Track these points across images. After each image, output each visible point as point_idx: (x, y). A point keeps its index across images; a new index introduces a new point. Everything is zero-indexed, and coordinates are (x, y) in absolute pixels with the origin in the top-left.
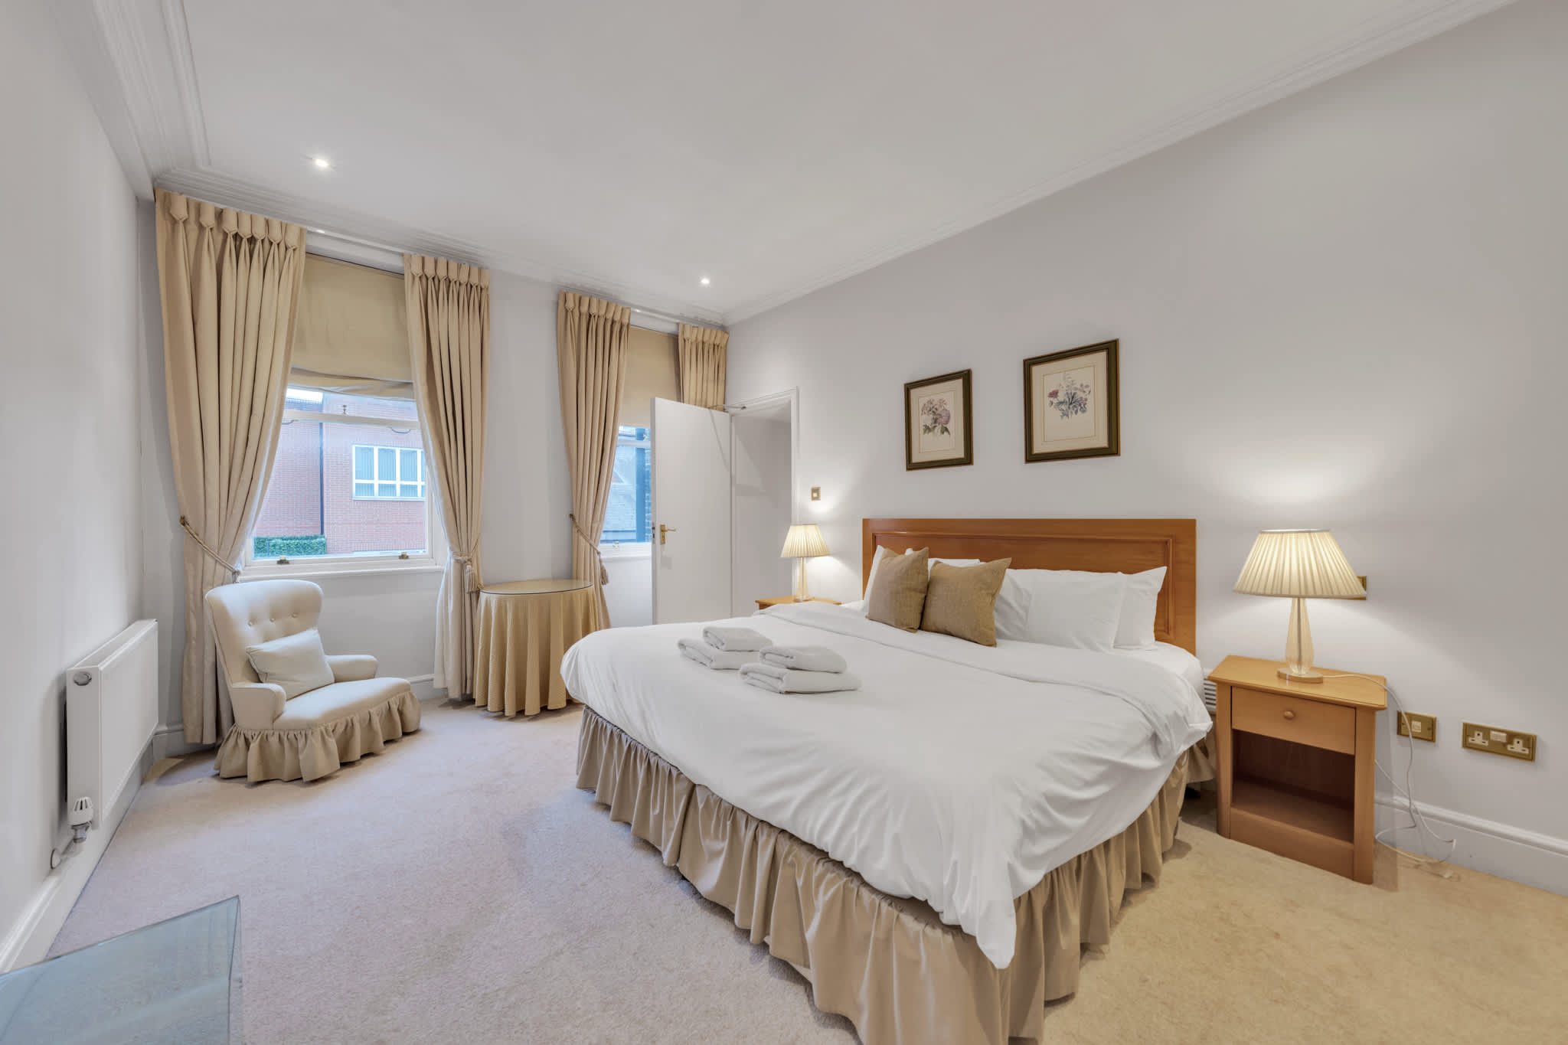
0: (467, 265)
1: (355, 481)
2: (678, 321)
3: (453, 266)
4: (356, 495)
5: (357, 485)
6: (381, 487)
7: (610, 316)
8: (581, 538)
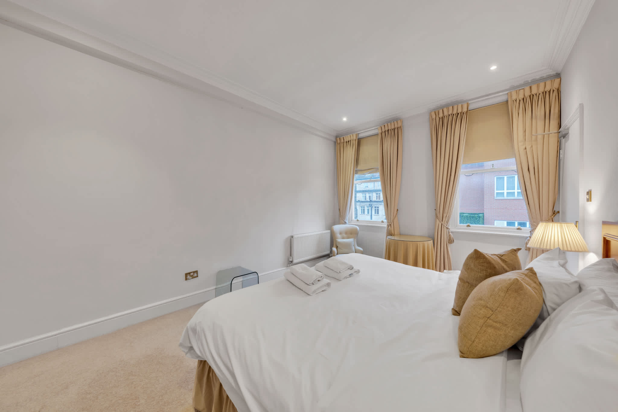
0: (393, 122)
1: (496, 191)
2: (507, 92)
3: (389, 124)
4: (496, 197)
5: (497, 193)
6: (507, 193)
7: (455, 112)
8: (437, 220)
